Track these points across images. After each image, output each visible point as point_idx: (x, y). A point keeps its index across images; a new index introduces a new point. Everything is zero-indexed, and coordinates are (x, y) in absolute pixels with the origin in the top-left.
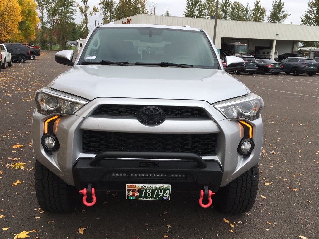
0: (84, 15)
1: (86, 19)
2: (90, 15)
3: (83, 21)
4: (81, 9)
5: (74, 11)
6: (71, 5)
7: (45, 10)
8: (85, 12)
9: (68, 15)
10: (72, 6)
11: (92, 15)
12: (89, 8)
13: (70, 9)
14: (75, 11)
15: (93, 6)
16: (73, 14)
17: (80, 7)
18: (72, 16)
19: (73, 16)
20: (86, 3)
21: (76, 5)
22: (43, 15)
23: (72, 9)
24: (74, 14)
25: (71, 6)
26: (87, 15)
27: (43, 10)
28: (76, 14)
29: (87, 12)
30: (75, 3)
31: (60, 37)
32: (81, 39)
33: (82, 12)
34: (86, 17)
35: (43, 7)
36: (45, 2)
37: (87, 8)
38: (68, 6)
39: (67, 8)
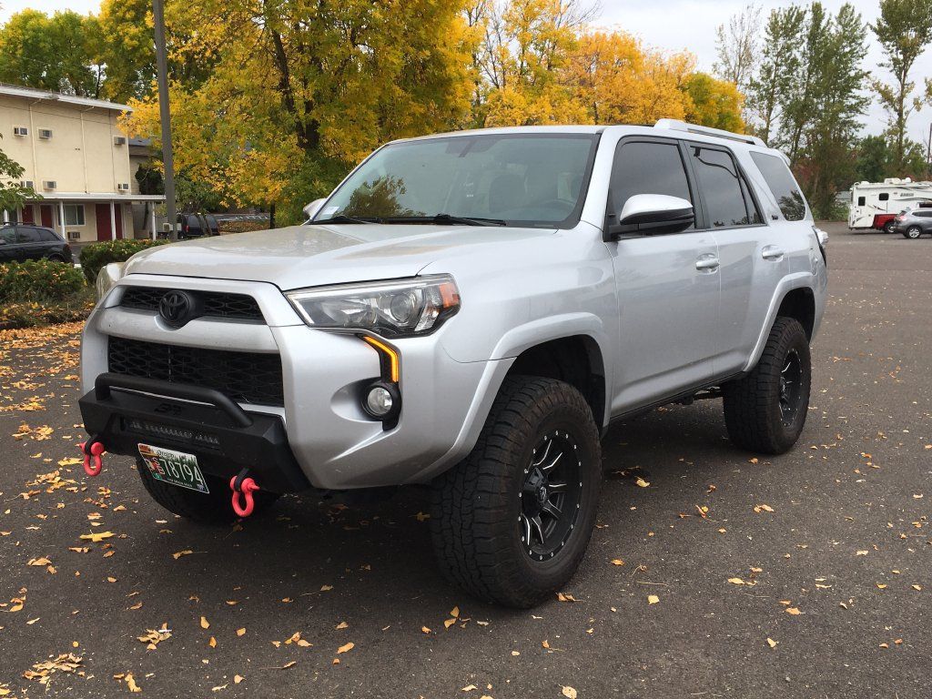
0: (896, 110)
1: (901, 123)
2: (914, 111)
3: (887, 128)
4: (886, 96)
5: (861, 102)
6: (853, 87)
7: (778, 108)
8: (900, 100)
9: (842, 115)
10: (859, 88)
11: (919, 109)
12: (912, 88)
13: (851, 97)
14: (863, 102)
15: (926, 81)
16: (858, 111)
17: (883, 88)
18: (852, 119)
19: (858, 119)
20: (905, 75)
21: (870, 85)
22: (768, 124)
23: (858, 98)
24: (861, 113)
25: (853, 90)
26: (904, 111)
27: (770, 109)
28: (866, 112)
29: (905, 101)
30: (869, 78)
31: (813, 183)
32: (865, 184)
33: (887, 103)
34: (900, 115)
35: (771, 103)
36: (778, 88)
37: (906, 89)
38: (845, 90)
39: (841, 96)
